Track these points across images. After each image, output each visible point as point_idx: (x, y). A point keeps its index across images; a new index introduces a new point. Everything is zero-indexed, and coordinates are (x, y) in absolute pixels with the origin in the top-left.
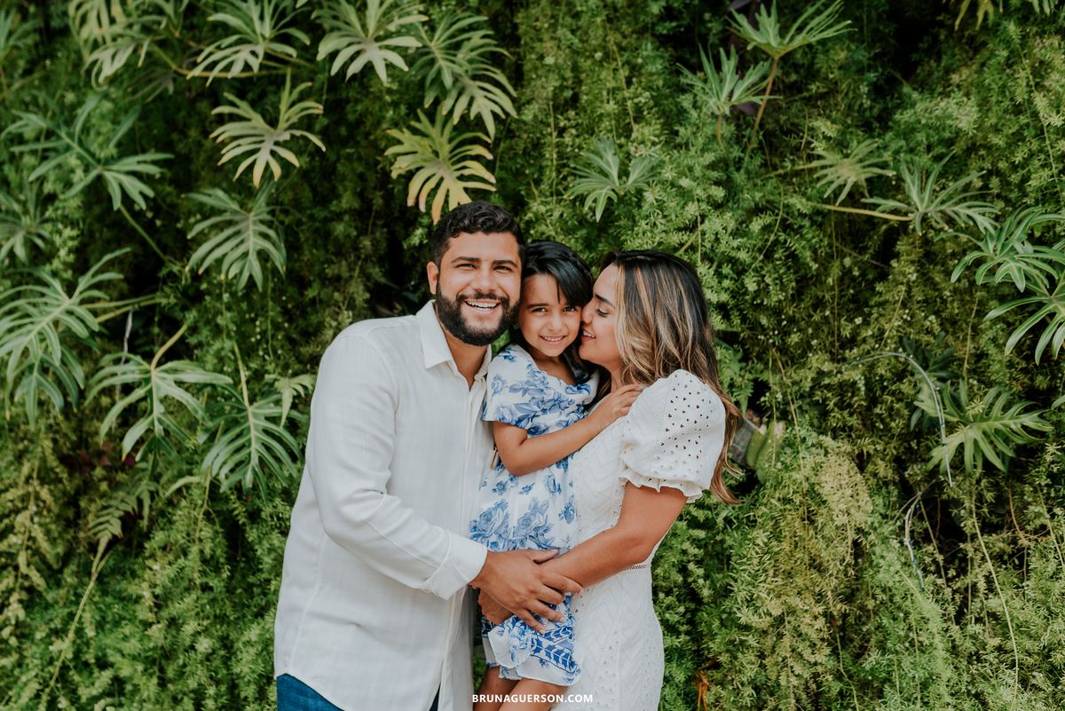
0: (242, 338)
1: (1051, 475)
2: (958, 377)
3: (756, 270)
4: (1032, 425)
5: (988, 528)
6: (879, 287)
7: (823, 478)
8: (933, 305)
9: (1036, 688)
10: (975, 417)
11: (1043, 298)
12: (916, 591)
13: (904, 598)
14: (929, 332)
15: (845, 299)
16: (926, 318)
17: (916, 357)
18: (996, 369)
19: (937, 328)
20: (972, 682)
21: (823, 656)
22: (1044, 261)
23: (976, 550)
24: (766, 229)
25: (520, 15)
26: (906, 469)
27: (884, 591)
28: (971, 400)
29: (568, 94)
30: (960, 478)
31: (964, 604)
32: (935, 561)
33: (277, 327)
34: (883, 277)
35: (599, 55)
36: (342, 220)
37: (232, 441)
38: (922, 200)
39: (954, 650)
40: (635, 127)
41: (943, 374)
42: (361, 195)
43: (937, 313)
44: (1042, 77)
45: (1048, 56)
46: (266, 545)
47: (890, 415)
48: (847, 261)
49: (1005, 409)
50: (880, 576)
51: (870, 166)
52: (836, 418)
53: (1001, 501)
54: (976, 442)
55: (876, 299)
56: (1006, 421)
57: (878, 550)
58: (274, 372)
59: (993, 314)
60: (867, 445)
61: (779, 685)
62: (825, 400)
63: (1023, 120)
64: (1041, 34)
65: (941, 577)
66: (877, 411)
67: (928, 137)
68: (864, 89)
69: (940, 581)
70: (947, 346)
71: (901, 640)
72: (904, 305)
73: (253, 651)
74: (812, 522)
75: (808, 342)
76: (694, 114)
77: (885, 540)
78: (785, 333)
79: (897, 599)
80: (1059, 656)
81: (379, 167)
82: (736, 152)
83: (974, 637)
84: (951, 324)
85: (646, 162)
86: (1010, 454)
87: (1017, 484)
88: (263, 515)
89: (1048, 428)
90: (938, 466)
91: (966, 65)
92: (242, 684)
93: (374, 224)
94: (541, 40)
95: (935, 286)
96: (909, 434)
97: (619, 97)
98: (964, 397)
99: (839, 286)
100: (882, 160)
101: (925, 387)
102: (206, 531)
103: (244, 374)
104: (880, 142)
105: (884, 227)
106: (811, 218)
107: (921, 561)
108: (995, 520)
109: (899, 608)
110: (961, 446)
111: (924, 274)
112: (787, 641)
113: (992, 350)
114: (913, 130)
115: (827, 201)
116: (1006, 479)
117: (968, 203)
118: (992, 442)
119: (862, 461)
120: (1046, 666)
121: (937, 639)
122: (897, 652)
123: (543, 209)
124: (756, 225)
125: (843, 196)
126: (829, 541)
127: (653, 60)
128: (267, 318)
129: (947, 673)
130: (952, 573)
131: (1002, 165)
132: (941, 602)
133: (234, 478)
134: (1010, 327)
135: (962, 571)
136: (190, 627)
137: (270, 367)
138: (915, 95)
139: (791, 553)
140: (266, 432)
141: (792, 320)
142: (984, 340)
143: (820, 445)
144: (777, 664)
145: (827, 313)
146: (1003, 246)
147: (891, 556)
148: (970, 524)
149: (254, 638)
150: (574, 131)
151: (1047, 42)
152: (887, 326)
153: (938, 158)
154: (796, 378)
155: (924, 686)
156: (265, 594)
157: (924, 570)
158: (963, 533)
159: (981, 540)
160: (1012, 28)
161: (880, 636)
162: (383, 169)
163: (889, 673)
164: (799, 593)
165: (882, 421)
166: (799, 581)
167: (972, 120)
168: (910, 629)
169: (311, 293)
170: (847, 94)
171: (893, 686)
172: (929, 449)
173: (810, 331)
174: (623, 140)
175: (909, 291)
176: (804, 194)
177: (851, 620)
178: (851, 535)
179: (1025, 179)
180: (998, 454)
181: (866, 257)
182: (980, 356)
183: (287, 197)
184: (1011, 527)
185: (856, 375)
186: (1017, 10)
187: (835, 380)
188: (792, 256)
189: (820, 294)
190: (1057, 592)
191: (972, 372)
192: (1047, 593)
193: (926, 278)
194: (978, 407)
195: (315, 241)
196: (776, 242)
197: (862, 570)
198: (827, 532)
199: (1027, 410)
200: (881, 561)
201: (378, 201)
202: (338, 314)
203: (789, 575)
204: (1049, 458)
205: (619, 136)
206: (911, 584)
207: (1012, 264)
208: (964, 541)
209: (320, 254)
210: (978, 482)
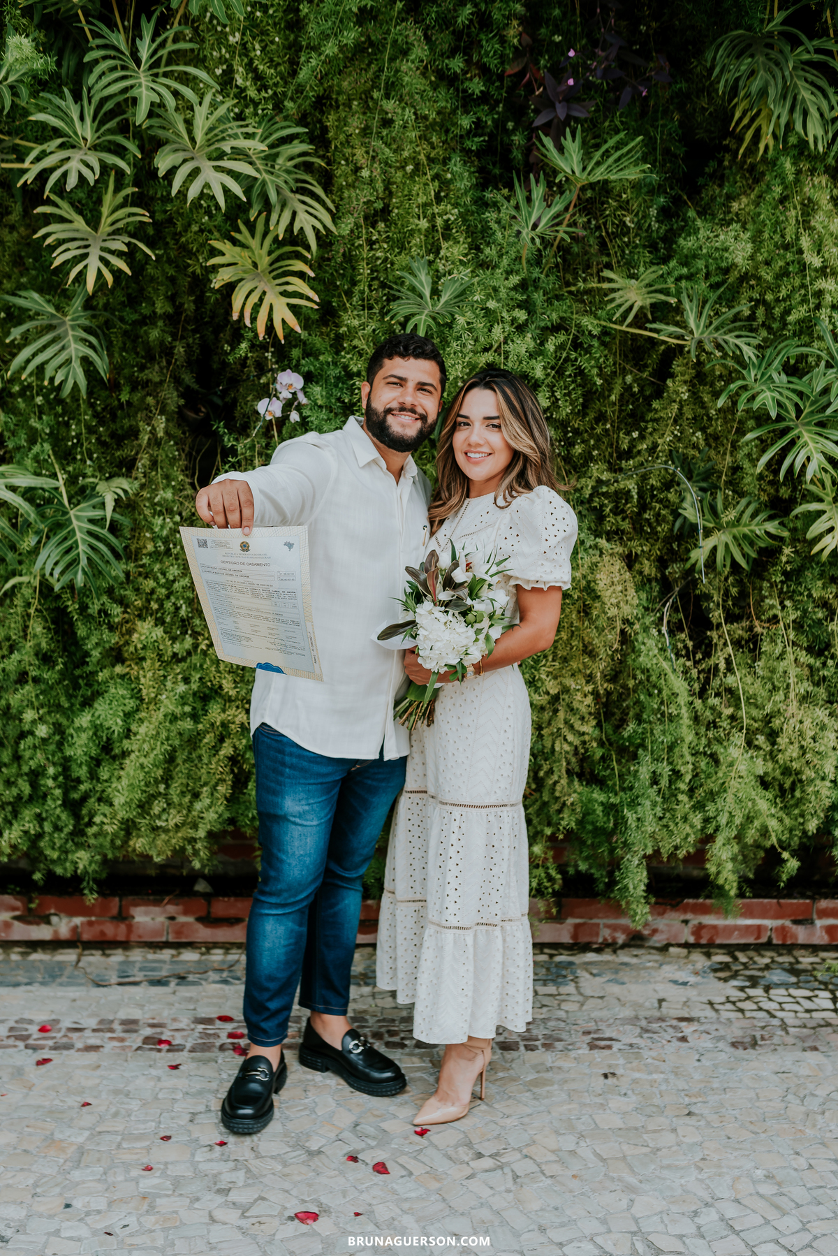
0: (56, 439)
1: (785, 573)
2: (717, 487)
3: (548, 386)
4: (773, 531)
5: (731, 618)
6: (656, 404)
7: (598, 576)
8: (700, 422)
9: (758, 748)
10: (728, 523)
11: (791, 423)
12: (669, 671)
13: (659, 677)
14: (695, 447)
15: (624, 414)
16: (694, 433)
17: (683, 469)
18: (749, 483)
19: (702, 442)
20: (709, 745)
21: (588, 728)
22: (794, 391)
23: (720, 637)
24: (560, 347)
25: (331, 117)
26: (666, 568)
27: (643, 672)
28: (726, 508)
29: (379, 205)
30: (711, 576)
31: (707, 681)
32: (686, 647)
33: (91, 430)
34: (659, 393)
35: (410, 168)
36: (154, 324)
37: (60, 544)
38: (698, 327)
39: (696, 719)
40: (444, 245)
41: (704, 485)
42: (172, 299)
43: (703, 430)
44: (809, 215)
45: (815, 197)
46: (94, 640)
47: (657, 520)
48: (629, 379)
49: (753, 516)
50: (641, 659)
51: (656, 291)
52: (611, 522)
53: (743, 595)
54: (727, 545)
55: (650, 416)
56: (752, 527)
57: (640, 638)
58: (93, 476)
59: (749, 436)
60: (636, 546)
61: (553, 750)
62: (602, 506)
63: (790, 257)
64: (813, 171)
65: (689, 659)
66: (646, 516)
67: (706, 267)
68: (653, 212)
69: (689, 664)
70: (709, 459)
71: (654, 712)
72: (675, 421)
73: (84, 736)
74: (587, 614)
75: (590, 453)
76: (499, 235)
77: (646, 629)
78: (572, 444)
79: (654, 678)
80: (778, 722)
81: (191, 270)
82: (536, 273)
83: (713, 708)
84: (714, 440)
85: (457, 284)
86: (754, 555)
87: (758, 581)
88: (90, 611)
89: (786, 534)
90: (694, 565)
91: (745, 193)
92: (74, 766)
93: (184, 329)
94: (353, 147)
95: (703, 405)
96: (672, 536)
97: (429, 212)
98: (720, 506)
99: (620, 400)
100: (665, 286)
101: (688, 497)
102: (37, 627)
103: (62, 477)
104: (665, 268)
105: (663, 347)
106: (599, 338)
107: (675, 646)
108: (737, 611)
109: (655, 686)
110: (715, 549)
111: (694, 393)
112: (561, 715)
113: (746, 465)
114: (695, 256)
115: (615, 323)
116: (749, 576)
117: (737, 333)
118: (739, 545)
119: (630, 561)
120: (767, 730)
121: (684, 711)
122: (650, 722)
123: (356, 323)
124: (550, 346)
125: (629, 319)
126: (601, 630)
127: (461, 175)
128: (79, 421)
129: (690, 737)
130: (699, 656)
131: (769, 297)
132: (689, 680)
133: (66, 579)
134: (763, 445)
135: (707, 655)
136: (29, 715)
137: (89, 471)
138: (699, 223)
139: (568, 642)
140: (90, 533)
141: (576, 432)
142: (740, 455)
143: (596, 546)
144: (552, 734)
145: (608, 426)
146: (763, 375)
147: (651, 643)
148: (717, 615)
149: (85, 725)
150: (385, 246)
151: (816, 180)
152: (660, 441)
153: (715, 287)
154: (579, 486)
155: (671, 748)
156: (89, 685)
157: (678, 655)
158: (711, 623)
159: (725, 628)
160: (788, 165)
161: (637, 710)
162: (193, 273)
163: (643, 740)
164: (573, 675)
165: (650, 525)
166: (574, 665)
167: (747, 256)
168: (662, 703)
169: (124, 397)
170: (637, 215)
171: (645, 748)
172: (688, 551)
173: (592, 442)
174: (431, 257)
175: (680, 409)
176: (596, 317)
177: (614, 697)
178: (619, 625)
179: (787, 312)
180: (744, 555)
181: (645, 375)
182: (736, 469)
183: (101, 301)
184: (749, 617)
185: (631, 485)
186: (794, 146)
187: (612, 489)
188: (580, 372)
189: (603, 409)
190: (781, 670)
191: (730, 483)
192: (773, 671)
193: (696, 397)
194: (731, 515)
195: (125, 344)
196: (567, 360)
197: (625, 655)
198: (599, 623)
199: (771, 518)
200: (643, 647)
201: (189, 305)
202: (151, 419)
203: (565, 660)
204: (784, 559)
205: (429, 252)
206: (665, 665)
207: (768, 394)
208: (711, 629)
209: (131, 358)
210: (726, 579)
